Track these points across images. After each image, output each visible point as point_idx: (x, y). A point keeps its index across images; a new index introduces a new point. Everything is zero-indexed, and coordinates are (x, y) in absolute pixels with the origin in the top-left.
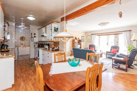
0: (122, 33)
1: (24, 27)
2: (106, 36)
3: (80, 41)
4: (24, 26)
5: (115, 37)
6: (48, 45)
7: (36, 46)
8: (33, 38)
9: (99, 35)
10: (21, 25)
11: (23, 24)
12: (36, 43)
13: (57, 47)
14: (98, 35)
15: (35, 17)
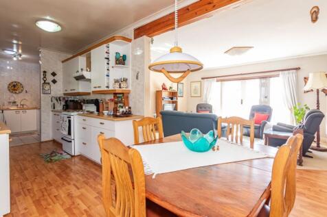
0: (278, 76)
1: (20, 55)
2: (240, 82)
3: (173, 95)
4: (20, 51)
5: (262, 85)
6: (96, 103)
7: (59, 107)
8: (49, 84)
9: (222, 79)
10: (12, 47)
11: (18, 45)
12: (58, 99)
13: (127, 108)
14: (218, 81)
15: (58, 21)
